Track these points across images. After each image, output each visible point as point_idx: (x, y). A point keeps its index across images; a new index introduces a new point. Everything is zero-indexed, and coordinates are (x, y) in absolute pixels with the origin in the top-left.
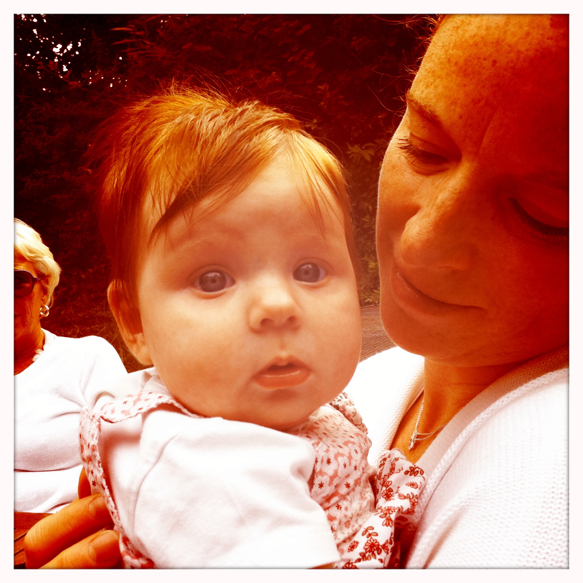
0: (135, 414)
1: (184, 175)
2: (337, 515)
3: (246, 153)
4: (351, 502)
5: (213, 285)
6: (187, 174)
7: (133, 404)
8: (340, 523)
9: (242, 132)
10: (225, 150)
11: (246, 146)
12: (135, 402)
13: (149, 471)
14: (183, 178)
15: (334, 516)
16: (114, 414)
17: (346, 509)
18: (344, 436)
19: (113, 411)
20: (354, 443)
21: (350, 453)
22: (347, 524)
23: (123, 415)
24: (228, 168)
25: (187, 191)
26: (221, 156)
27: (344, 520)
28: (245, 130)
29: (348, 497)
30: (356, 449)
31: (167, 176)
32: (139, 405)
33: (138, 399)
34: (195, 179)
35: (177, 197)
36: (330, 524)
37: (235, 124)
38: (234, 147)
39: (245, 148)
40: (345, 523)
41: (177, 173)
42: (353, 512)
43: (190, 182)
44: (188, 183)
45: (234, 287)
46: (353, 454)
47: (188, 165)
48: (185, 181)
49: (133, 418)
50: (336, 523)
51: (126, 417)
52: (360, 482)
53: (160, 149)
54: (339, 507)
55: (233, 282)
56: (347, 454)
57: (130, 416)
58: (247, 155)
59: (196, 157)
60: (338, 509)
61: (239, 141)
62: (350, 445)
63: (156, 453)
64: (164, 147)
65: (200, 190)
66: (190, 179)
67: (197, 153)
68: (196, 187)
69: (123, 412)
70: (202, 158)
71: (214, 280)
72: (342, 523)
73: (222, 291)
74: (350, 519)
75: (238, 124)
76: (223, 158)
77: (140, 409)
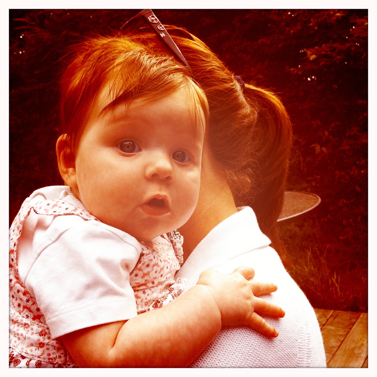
0: (51, 214)
1: (130, 82)
2: (142, 296)
3: (166, 81)
4: (153, 292)
5: (127, 149)
6: (132, 82)
7: (52, 207)
8: (142, 301)
9: (165, 69)
10: (155, 75)
11: (167, 77)
12: (53, 206)
13: (50, 245)
14: (129, 83)
15: (139, 296)
16: (40, 210)
17: (148, 295)
18: (166, 256)
19: (40, 208)
20: (169, 263)
21: (163, 267)
22: (146, 303)
23: (45, 212)
24: (155, 85)
25: (130, 91)
26: (152, 78)
27: (145, 301)
28: (167, 69)
29: (152, 289)
30: (168, 266)
31: (121, 79)
32: (56, 209)
33: (56, 205)
34: (136, 86)
35: (124, 93)
36: (136, 300)
37: (162, 64)
38: (160, 75)
39: (166, 78)
40: (145, 303)
41: (127, 80)
42: (152, 298)
43: (133, 87)
44: (131, 87)
45: (140, 153)
46: (165, 267)
47: (134, 78)
48: (130, 85)
49: (48, 216)
50: (139, 300)
51: (45, 214)
52: (163, 284)
53: (120, 64)
54: (144, 292)
55: (140, 150)
56: (161, 267)
57: (48, 214)
58: (167, 81)
59: (139, 74)
60: (143, 293)
61: (163, 73)
62: (166, 262)
63: (56, 236)
64: (123, 64)
65: (137, 92)
66: (133, 85)
67: (140, 72)
68: (136, 91)
69: (46, 210)
70: (142, 76)
71: (128, 147)
72: (143, 302)
73: (133, 153)
74: (148, 302)
75: (163, 65)
76: (154, 79)
77: (55, 212)
